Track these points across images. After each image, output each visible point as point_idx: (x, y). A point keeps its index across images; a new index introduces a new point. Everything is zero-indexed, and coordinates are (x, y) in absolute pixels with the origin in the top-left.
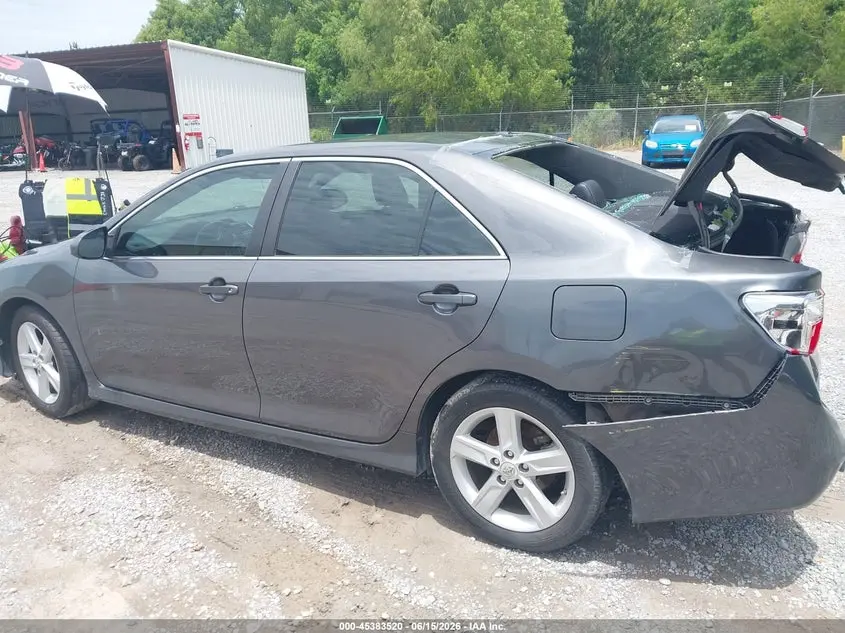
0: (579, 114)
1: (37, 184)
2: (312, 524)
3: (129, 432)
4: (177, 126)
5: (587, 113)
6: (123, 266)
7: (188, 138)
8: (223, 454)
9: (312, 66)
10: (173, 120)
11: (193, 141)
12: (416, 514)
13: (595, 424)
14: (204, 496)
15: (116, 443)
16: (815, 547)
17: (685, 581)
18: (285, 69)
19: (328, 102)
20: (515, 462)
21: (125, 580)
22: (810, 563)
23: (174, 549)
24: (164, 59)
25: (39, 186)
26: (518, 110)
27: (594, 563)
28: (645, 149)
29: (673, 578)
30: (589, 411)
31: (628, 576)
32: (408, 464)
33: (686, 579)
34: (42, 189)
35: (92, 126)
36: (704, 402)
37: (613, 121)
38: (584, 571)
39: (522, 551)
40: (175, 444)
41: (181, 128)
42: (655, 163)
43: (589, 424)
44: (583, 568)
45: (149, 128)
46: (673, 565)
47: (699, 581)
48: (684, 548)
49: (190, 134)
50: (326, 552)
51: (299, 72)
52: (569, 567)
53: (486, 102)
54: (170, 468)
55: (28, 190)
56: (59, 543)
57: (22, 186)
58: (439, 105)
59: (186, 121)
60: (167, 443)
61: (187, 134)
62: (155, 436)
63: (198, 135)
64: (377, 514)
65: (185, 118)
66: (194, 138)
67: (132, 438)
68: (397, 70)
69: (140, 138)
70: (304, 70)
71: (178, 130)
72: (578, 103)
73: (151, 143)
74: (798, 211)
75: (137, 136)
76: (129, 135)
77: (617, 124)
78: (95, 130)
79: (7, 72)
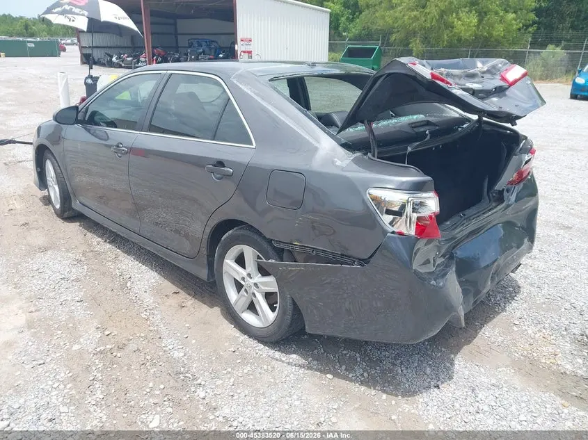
0: (534, 53)
1: (95, 77)
2: (149, 300)
3: (90, 232)
4: (236, 46)
5: (539, 53)
6: (89, 131)
7: (242, 54)
8: (128, 252)
9: (338, 8)
10: (235, 42)
11: (246, 56)
12: (211, 306)
13: (273, 261)
14: (104, 274)
15: (80, 237)
16: (450, 378)
17: (344, 379)
18: (319, 10)
19: (344, 34)
20: (252, 281)
21: (33, 309)
22: (437, 387)
23: (67, 298)
25: (96, 79)
26: (485, 47)
27: (294, 356)
28: (574, 84)
29: (336, 375)
30: (285, 255)
31: (310, 368)
32: (203, 274)
33: (345, 378)
34: (97, 81)
35: (189, 43)
36: (344, 259)
37: (561, 61)
38: (284, 359)
39: (256, 339)
40: (109, 242)
41: (239, 47)
42: (581, 96)
43: (270, 261)
44: (284, 357)
45: (222, 46)
46: (344, 367)
47: (351, 381)
48: (359, 359)
49: (244, 52)
50: (145, 316)
51: (326, 12)
52: (277, 354)
53: (459, 40)
54: (98, 254)
55: (89, 81)
56: (15, 284)
57: (86, 78)
58: (425, 40)
59: (242, 43)
60: (106, 241)
61: (242, 51)
62: (101, 237)
63: (250, 52)
64: (190, 302)
65: (242, 41)
66: (246, 54)
67: (89, 235)
68: (397, 12)
69: (215, 52)
70: (330, 10)
71: (236, 48)
72: (534, 44)
73: (221, 56)
74: (526, 138)
75: (213, 51)
76: (207, 50)
77: (563, 63)
78: (191, 45)
79: (76, 6)
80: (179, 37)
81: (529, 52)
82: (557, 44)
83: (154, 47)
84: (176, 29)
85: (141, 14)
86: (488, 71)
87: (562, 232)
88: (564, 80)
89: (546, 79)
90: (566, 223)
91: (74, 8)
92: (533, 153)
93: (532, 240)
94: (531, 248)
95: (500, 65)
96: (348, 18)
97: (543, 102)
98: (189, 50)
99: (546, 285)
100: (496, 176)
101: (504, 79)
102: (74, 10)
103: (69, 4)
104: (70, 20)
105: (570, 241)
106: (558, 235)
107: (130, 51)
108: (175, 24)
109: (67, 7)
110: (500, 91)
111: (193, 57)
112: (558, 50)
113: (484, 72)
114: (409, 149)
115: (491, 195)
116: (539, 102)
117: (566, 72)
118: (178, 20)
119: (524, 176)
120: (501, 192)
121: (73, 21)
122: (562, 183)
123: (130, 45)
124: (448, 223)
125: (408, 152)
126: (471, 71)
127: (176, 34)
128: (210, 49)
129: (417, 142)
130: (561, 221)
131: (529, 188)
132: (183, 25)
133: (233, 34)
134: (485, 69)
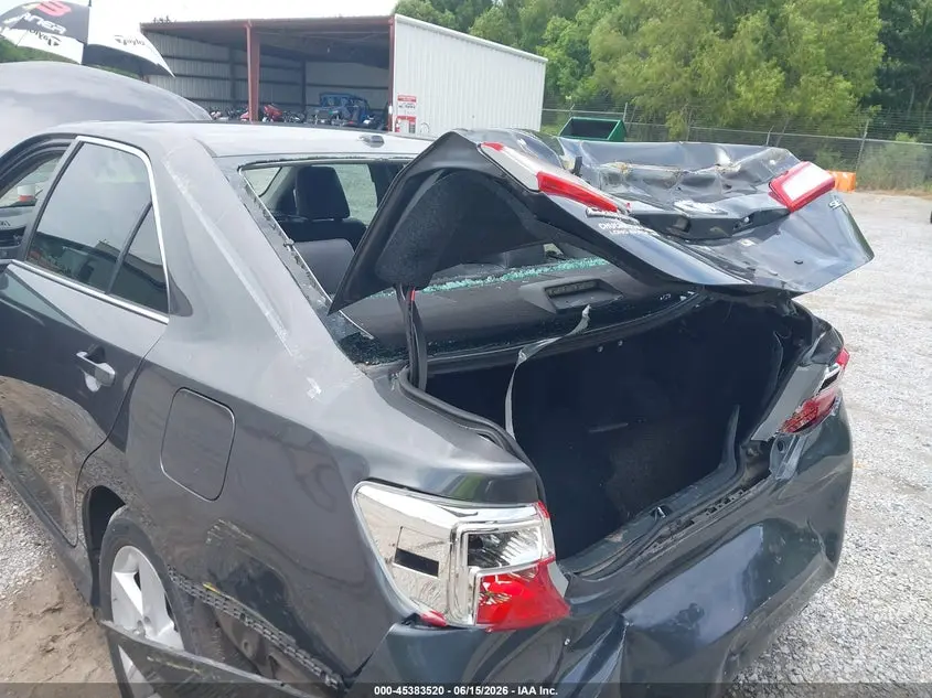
0: (874, 144)
4: (390, 108)
7: (400, 121)
9: (558, 56)
10: (390, 102)
11: (405, 126)
18: (528, 58)
19: (568, 98)
24: (389, 34)
26: (793, 130)
35: (320, 99)
41: (394, 110)
49: (403, 118)
51: (540, 61)
59: (400, 103)
61: (399, 117)
63: (412, 119)
65: (399, 99)
66: (406, 123)
69: (359, 117)
70: (547, 60)
71: (390, 111)
72: (875, 131)
73: (367, 122)
74: (828, 327)
75: (355, 114)
76: (346, 113)
77: (922, 163)
78: (323, 103)
79: (46, 17)
80: (308, 89)
81: (866, 142)
82: (912, 132)
83: (263, 103)
84: (304, 78)
85: (246, 51)
86: (742, 174)
87: (903, 499)
88: (920, 192)
89: (892, 188)
90: (913, 478)
91: (42, 20)
92: (844, 363)
93: (833, 554)
94: (829, 573)
95: (773, 162)
96: (573, 74)
97: (870, 254)
98: (317, 111)
99: (863, 643)
100: (755, 411)
101: (777, 194)
102: (42, 22)
103: (33, 12)
104: (50, 43)
105: (921, 522)
106: (895, 507)
107: (229, 106)
108: (303, 70)
109: (29, 17)
110: (764, 223)
111: (323, 121)
112: (913, 142)
113: (733, 176)
114: (523, 357)
115: (742, 452)
116: (860, 254)
117: (926, 178)
118: (308, 65)
119: (822, 409)
120: (765, 446)
121: (56, 44)
122: (909, 386)
123: (228, 97)
124: (618, 538)
125: (520, 362)
126: (701, 172)
127: (304, 85)
128: (351, 111)
129: (548, 336)
130: (904, 472)
131: (833, 437)
132: (315, 72)
133: (387, 88)
134: (737, 169)
